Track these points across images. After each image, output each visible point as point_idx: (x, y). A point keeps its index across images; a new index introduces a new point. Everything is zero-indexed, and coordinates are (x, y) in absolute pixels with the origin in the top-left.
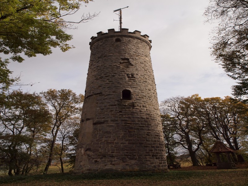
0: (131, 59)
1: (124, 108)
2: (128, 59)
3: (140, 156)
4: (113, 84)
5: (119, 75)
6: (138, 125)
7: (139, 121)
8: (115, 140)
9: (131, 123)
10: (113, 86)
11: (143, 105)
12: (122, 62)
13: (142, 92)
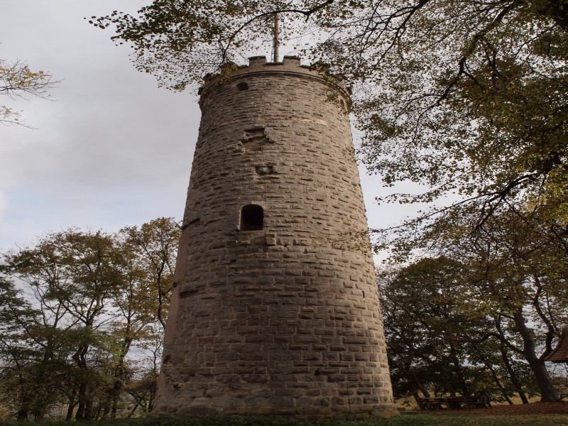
0: (269, 128)
1: (242, 252)
2: (262, 130)
3: (276, 373)
4: (221, 195)
5: (237, 172)
6: (276, 293)
7: (280, 282)
8: (215, 333)
9: (257, 287)
10: (222, 199)
11: (294, 241)
12: (247, 138)
13: (293, 208)
